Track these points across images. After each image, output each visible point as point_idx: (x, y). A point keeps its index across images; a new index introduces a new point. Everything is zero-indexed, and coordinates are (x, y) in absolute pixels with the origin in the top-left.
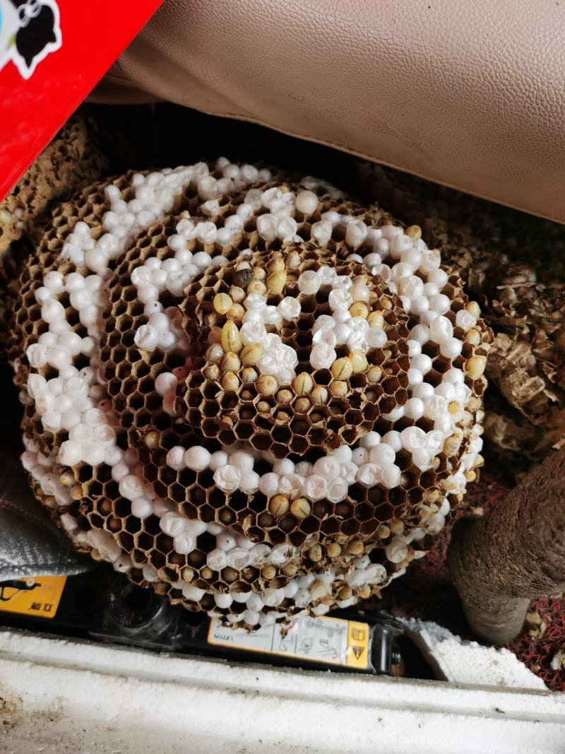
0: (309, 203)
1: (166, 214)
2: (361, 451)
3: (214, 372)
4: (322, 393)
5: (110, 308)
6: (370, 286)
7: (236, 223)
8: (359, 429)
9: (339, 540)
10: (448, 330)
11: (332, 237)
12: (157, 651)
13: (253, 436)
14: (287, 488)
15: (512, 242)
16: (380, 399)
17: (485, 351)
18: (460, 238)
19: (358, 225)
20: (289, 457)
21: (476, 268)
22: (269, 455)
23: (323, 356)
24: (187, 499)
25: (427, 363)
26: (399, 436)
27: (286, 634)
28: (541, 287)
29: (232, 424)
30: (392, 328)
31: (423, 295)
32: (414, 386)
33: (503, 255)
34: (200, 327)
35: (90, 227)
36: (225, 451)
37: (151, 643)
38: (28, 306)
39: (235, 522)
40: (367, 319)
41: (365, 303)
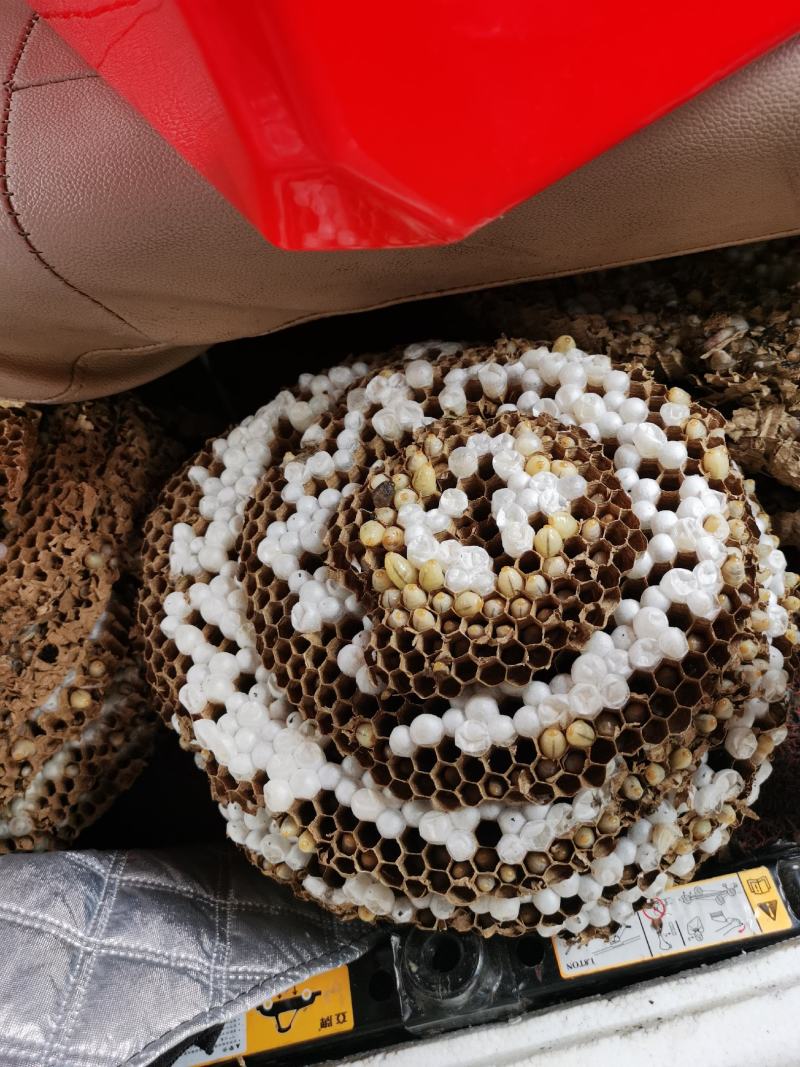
0: (422, 374)
1: (267, 468)
2: (620, 631)
3: (398, 618)
4: (537, 582)
5: (251, 603)
6: (537, 431)
7: (349, 438)
8: (603, 604)
9: (654, 758)
10: (657, 436)
11: (468, 398)
12: (502, 1019)
13: (479, 672)
14: (552, 717)
15: (695, 296)
16: (612, 556)
17: (718, 438)
18: (626, 323)
19: (490, 370)
20: (535, 679)
21: (665, 348)
22: (510, 687)
23: (517, 538)
24: (438, 787)
25: (652, 488)
26: (659, 590)
27: (661, 926)
28: (758, 331)
29: (446, 669)
30: (587, 466)
31: (608, 410)
32: (649, 522)
33: (691, 317)
34: (360, 575)
35: (191, 525)
36: (455, 708)
37: (489, 1010)
38: (160, 646)
39: (508, 788)
40: (551, 471)
41: (540, 453)
